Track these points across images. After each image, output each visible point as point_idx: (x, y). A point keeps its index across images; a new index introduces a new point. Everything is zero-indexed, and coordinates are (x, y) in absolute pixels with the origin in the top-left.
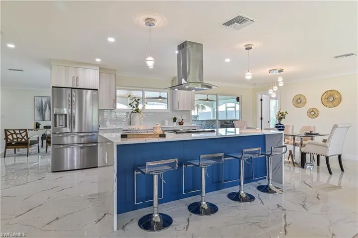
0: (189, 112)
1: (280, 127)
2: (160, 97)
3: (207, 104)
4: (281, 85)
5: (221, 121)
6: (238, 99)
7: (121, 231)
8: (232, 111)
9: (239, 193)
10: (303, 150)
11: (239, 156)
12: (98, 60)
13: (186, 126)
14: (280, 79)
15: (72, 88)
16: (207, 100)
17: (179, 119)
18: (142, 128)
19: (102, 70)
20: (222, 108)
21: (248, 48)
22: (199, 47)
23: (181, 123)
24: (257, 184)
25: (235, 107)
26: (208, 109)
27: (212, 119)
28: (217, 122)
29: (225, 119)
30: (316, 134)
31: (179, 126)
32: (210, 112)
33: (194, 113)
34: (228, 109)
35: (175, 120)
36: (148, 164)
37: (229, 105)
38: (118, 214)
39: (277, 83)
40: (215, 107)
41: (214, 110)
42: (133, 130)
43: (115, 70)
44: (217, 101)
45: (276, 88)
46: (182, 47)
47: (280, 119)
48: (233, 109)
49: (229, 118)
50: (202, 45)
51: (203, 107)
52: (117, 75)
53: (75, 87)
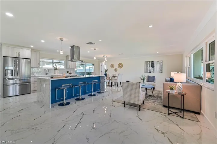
0: (74, 69)
1: (106, 75)
2: (59, 62)
3: (81, 66)
4: (106, 61)
5: (87, 73)
6: (93, 64)
7: (52, 108)
8: (91, 69)
9: (91, 94)
10: (112, 81)
11: (91, 83)
12: (32, 46)
13: (72, 74)
14: (106, 59)
15: (16, 58)
16: (81, 64)
17: (70, 72)
18: (58, 75)
19: (32, 50)
20: (87, 68)
21: (95, 50)
22: (78, 48)
23: (70, 74)
24: (97, 92)
25: (92, 67)
26: (82, 68)
27: (83, 72)
28: (85, 73)
29: (89, 72)
30: (115, 76)
31: (69, 75)
32: (82, 69)
33: (76, 70)
34: (90, 68)
35: (68, 72)
36: (63, 85)
37: (90, 66)
38: (51, 104)
39: (105, 60)
40: (84, 67)
41: (84, 68)
42: (55, 75)
43: (39, 51)
44: (85, 65)
45: (105, 62)
46: (73, 47)
47: (106, 72)
48: (92, 68)
49: (90, 72)
50: (79, 47)
51: (79, 67)
52: (40, 52)
53: (17, 57)
